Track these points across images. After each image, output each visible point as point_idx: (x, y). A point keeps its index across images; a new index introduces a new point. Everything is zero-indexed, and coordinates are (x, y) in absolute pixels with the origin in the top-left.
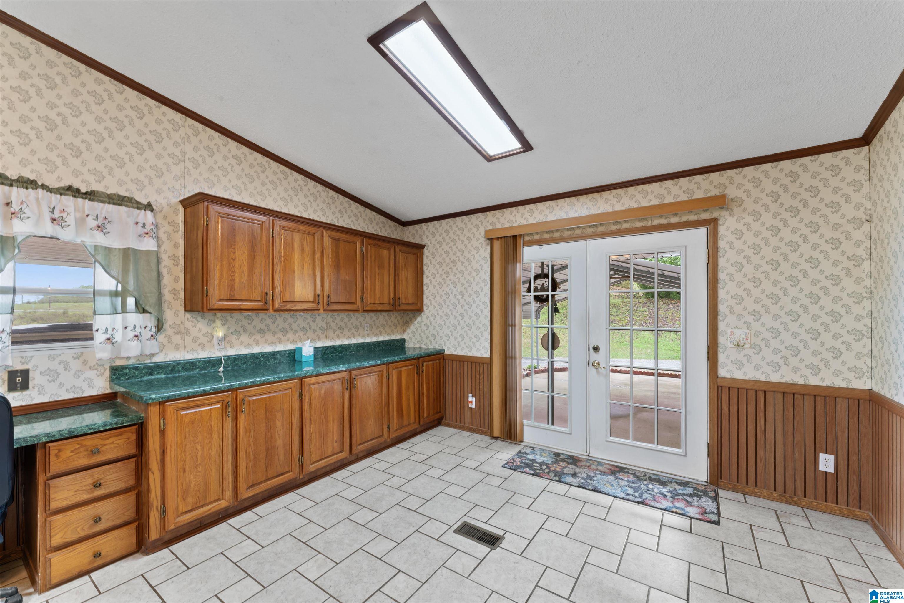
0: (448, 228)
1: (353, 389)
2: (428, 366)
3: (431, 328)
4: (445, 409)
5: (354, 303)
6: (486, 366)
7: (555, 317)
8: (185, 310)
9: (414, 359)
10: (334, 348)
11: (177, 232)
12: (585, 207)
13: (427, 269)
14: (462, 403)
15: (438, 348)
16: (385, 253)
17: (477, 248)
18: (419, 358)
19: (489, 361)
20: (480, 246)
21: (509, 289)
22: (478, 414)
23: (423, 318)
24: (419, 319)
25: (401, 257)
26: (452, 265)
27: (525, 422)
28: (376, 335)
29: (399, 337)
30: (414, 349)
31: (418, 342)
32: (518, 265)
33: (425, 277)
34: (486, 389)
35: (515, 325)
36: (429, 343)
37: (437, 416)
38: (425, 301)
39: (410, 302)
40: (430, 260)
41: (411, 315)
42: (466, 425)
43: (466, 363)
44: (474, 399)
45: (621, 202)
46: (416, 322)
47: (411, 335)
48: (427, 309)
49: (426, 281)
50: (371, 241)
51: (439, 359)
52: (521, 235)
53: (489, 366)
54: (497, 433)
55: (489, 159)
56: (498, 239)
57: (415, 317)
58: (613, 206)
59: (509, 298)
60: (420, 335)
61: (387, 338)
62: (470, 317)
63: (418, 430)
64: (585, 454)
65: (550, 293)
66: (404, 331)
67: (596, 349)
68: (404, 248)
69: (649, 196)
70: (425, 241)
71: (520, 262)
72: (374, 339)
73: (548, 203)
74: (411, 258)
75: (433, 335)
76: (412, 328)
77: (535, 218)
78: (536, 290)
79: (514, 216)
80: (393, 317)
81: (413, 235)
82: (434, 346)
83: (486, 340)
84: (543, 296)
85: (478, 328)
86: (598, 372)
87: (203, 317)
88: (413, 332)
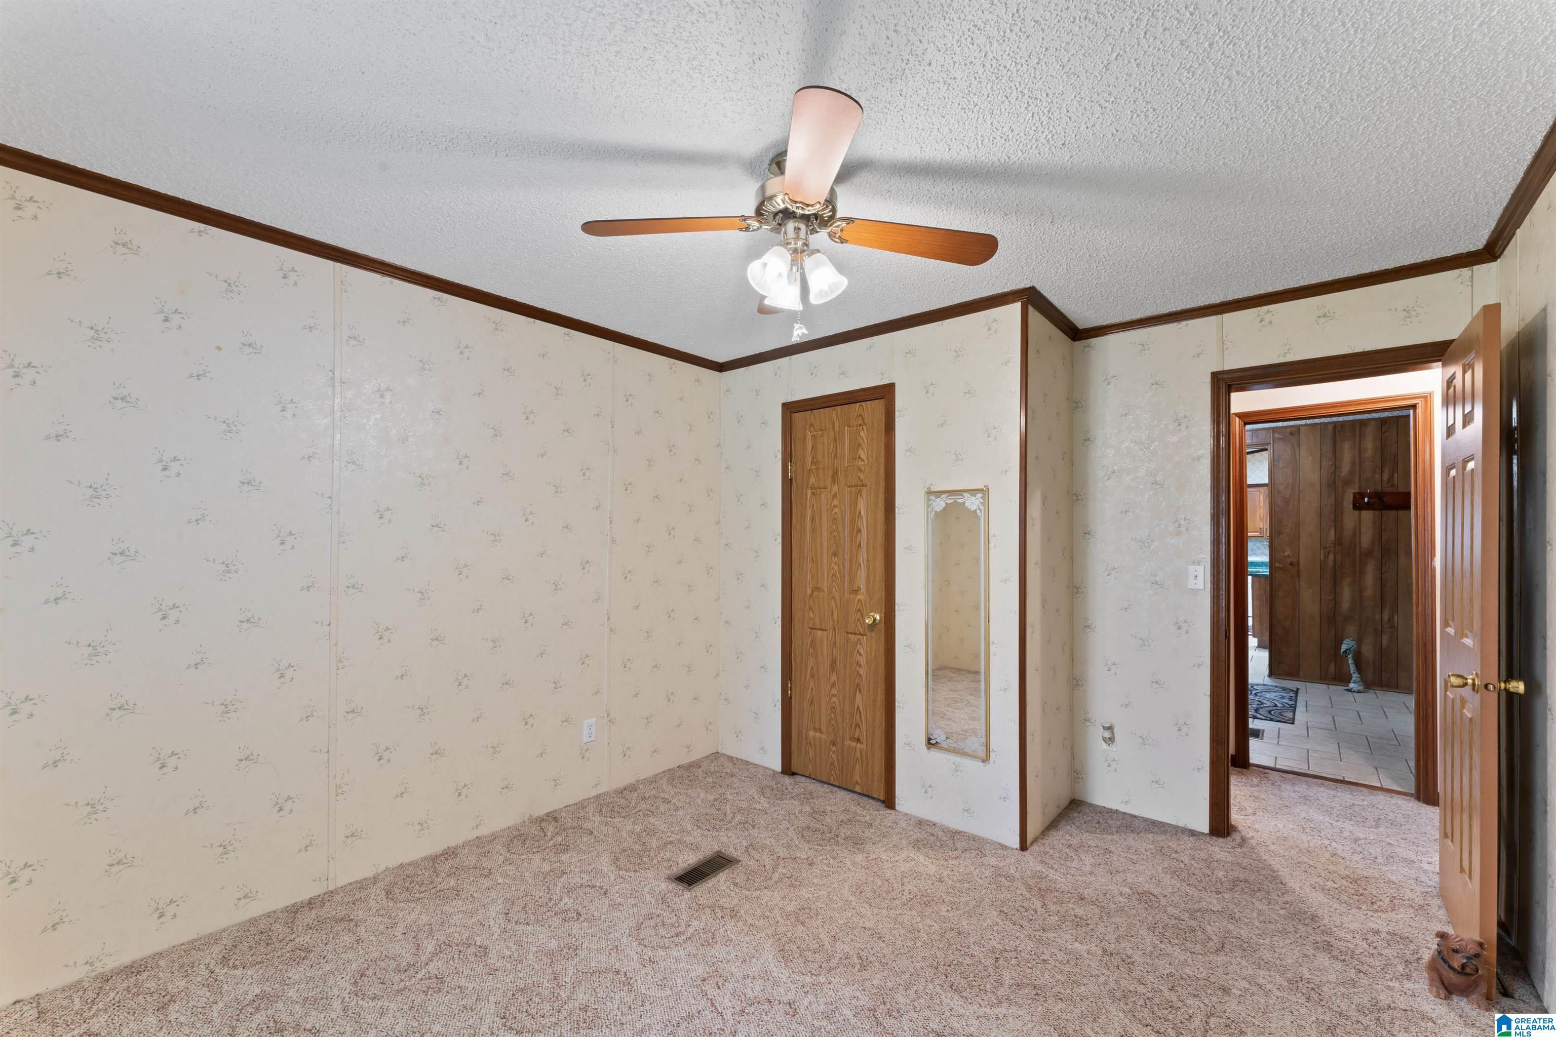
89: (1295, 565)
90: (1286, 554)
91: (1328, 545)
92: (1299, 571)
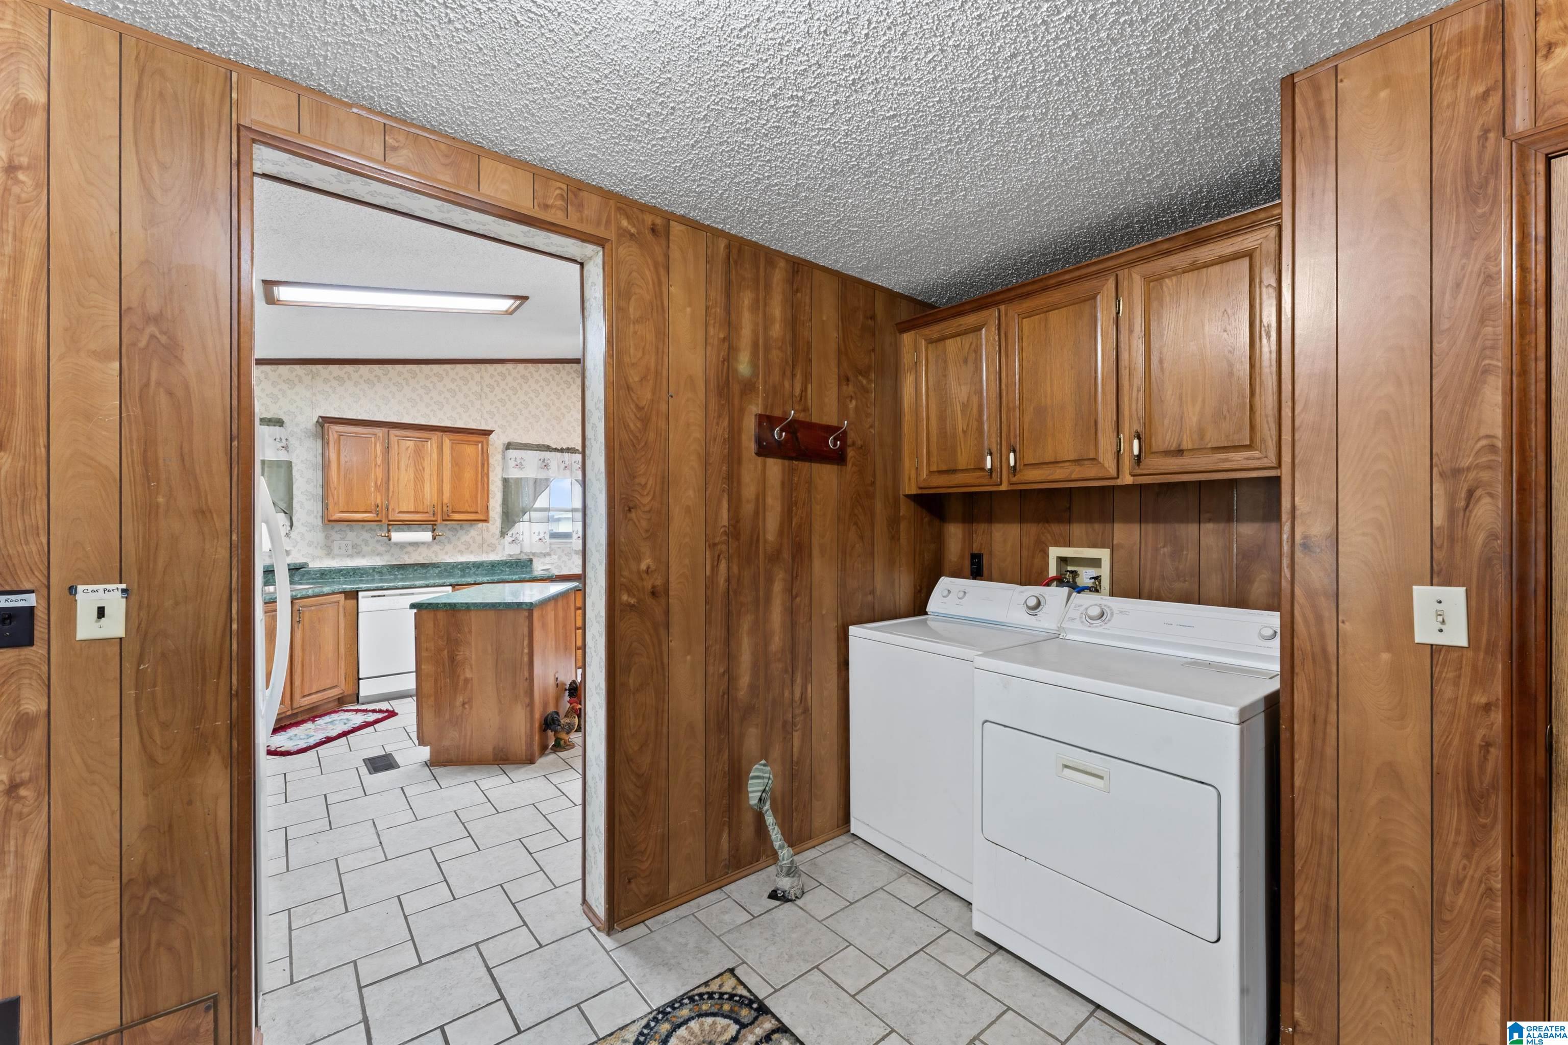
89: (659, 593)
90: (643, 566)
91: (717, 540)
92: (667, 612)
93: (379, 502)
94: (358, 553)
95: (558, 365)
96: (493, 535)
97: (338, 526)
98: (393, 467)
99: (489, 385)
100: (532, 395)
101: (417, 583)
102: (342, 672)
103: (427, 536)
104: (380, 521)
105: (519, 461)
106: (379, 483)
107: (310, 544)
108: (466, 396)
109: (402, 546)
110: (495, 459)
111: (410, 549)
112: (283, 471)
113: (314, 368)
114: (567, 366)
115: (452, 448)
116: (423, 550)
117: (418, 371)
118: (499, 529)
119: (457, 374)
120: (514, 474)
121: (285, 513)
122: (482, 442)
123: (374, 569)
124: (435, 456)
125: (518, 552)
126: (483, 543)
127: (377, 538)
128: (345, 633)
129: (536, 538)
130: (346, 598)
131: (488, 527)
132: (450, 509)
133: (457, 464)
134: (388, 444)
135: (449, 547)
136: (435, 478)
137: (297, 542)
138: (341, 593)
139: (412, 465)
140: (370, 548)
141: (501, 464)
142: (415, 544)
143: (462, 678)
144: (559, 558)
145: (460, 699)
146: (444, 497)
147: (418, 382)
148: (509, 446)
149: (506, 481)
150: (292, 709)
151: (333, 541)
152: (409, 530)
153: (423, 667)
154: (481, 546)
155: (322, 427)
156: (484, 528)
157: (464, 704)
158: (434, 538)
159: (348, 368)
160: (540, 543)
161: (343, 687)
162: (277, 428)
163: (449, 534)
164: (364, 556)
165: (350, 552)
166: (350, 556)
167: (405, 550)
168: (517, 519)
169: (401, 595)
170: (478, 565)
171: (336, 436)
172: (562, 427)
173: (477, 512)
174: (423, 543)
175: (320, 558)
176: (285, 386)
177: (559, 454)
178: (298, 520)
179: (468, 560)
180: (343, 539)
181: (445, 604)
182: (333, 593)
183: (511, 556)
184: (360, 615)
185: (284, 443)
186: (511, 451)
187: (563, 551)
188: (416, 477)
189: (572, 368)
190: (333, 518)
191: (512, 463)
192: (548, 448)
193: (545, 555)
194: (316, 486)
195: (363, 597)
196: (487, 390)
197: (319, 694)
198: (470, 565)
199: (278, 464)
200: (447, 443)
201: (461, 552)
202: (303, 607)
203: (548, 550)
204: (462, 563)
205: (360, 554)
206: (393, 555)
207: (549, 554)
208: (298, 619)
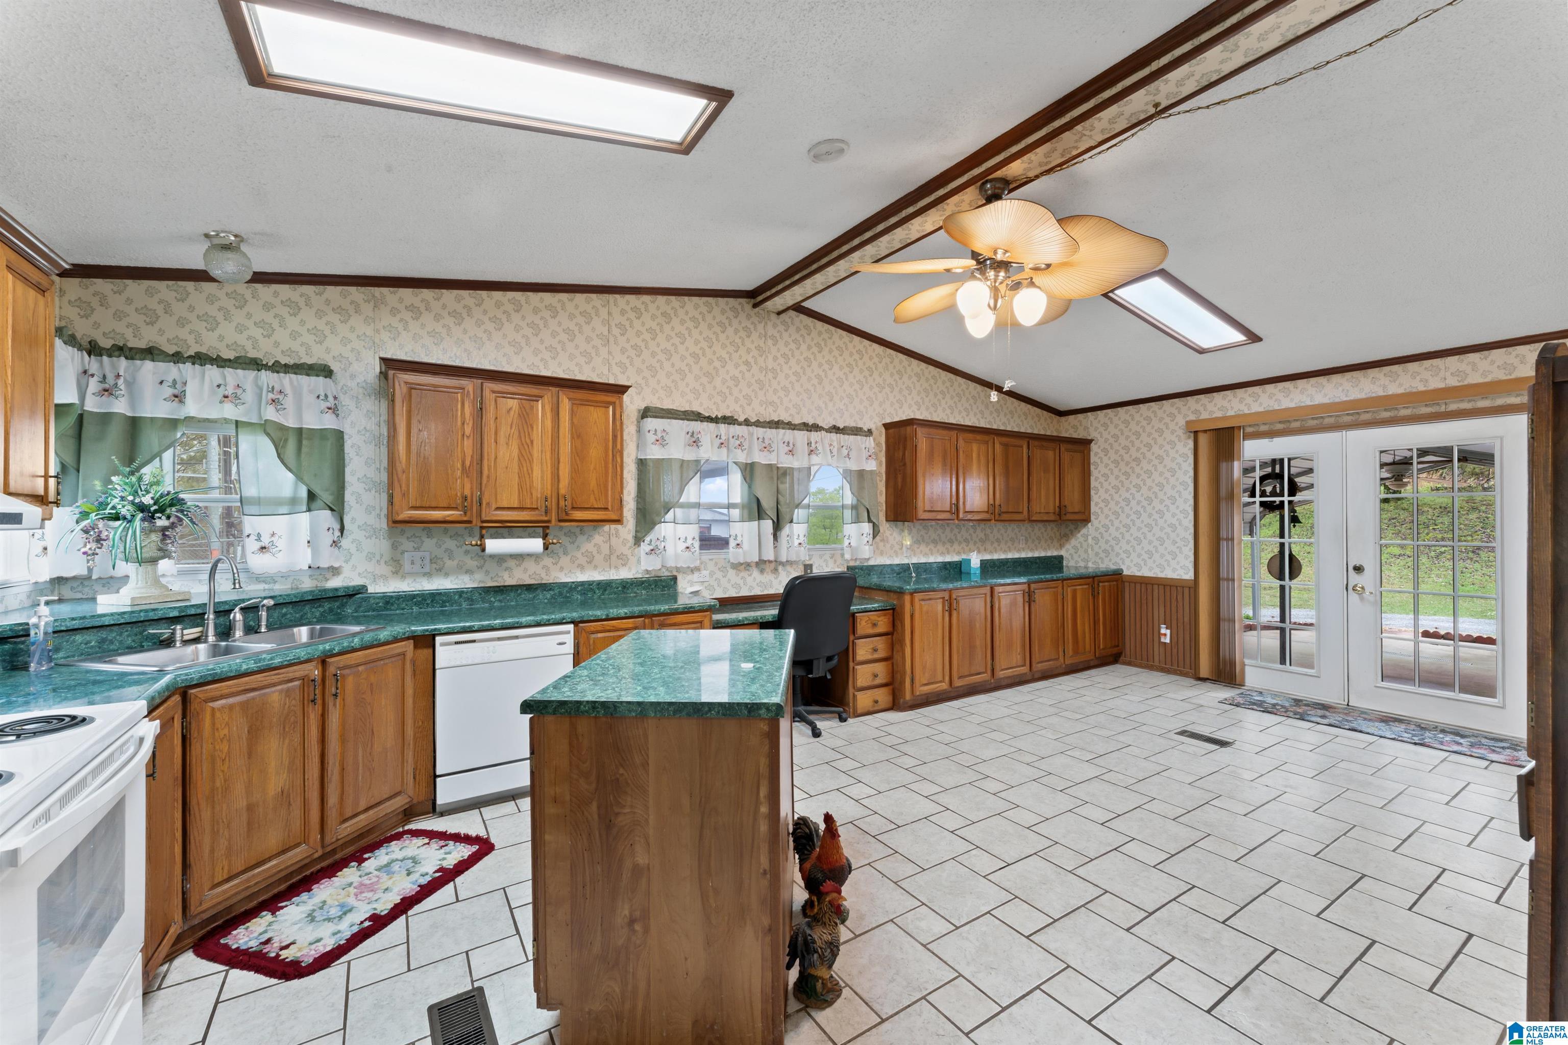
0: (1128, 417)
1: (1032, 603)
2: (1104, 586)
3: (1102, 543)
4: (1124, 643)
5: (1022, 513)
6: (1186, 591)
7: (1293, 530)
8: (887, 520)
9: (1088, 578)
10: (992, 561)
11: (881, 451)
12: (1340, 389)
13: (1096, 469)
14: (1150, 636)
15: (1113, 567)
16: (1050, 454)
17: (1171, 443)
18: (1093, 577)
19: (1192, 585)
20: (1176, 440)
21: (1223, 492)
22: (1175, 651)
23: (1090, 530)
24: (1084, 531)
25: (1066, 457)
26: (1134, 464)
27: (1247, 661)
28: (1032, 550)
29: (1055, 553)
30: (1076, 568)
31: (1083, 560)
32: (1236, 464)
33: (1092, 479)
34: (1187, 619)
35: (1232, 539)
36: (1100, 561)
37: (1115, 650)
38: (1093, 508)
39: (1076, 510)
40: (1101, 458)
41: (1072, 527)
42: (1157, 663)
43: (1156, 587)
44: (1168, 632)
45: (1397, 382)
46: (1079, 535)
47: (1072, 551)
48: (1096, 519)
49: (1093, 483)
50: (1036, 443)
51: (1117, 581)
52: (1239, 427)
53: (1192, 590)
54: (1204, 671)
55: (1201, 351)
56: (1205, 431)
57: (1077, 529)
58: (1385, 387)
59: (1223, 506)
60: (1086, 551)
61: (1043, 554)
62: (1162, 529)
63: (1092, 663)
64: (1342, 702)
65: (1286, 499)
66: (1061, 546)
67: (1358, 569)
68: (1070, 446)
69: (1442, 374)
70: (1093, 435)
71: (1239, 459)
72: (1030, 555)
73: (1281, 385)
74: (1078, 456)
75: (1105, 551)
76: (1073, 542)
77: (1261, 404)
78: (1263, 494)
79: (1230, 401)
80: (1049, 528)
81: (1075, 428)
82: (1107, 565)
83: (1186, 557)
84: (1275, 502)
85: (1174, 542)
86: (1362, 599)
87: (896, 526)
88: (1075, 547)
93: (467, 492)
94: (439, 570)
95: (710, 300)
96: (624, 543)
97: (410, 530)
98: (489, 439)
99: (619, 325)
100: (677, 341)
101: (524, 620)
102: (409, 768)
103: (535, 544)
104: (469, 522)
105: (659, 435)
106: (468, 463)
107: (370, 557)
108: (588, 340)
109: (501, 559)
110: (630, 430)
111: (512, 563)
112: (329, 444)
113: (377, 291)
114: (722, 301)
115: (572, 413)
116: (530, 565)
117: (523, 302)
118: (633, 533)
119: (577, 307)
120: (654, 453)
121: (332, 510)
122: (614, 404)
123: (460, 593)
124: (549, 423)
125: (659, 567)
126: (611, 554)
127: (465, 548)
128: (414, 703)
129: (682, 546)
130: (416, 647)
131: (617, 531)
132: (569, 503)
133: (579, 436)
134: (481, 403)
135: (565, 560)
136: (548, 454)
137: (351, 555)
138: (408, 638)
139: (516, 433)
140: (455, 562)
141: (635, 439)
142: (519, 557)
143: (628, 864)
144: (712, 574)
145: (624, 911)
146: (561, 486)
147: (523, 318)
148: (646, 413)
149: (642, 464)
150: (323, 847)
151: (403, 553)
152: (511, 536)
153: (548, 837)
154: (608, 558)
155: (386, 378)
156: (613, 531)
157: (632, 921)
158: (546, 547)
159: (427, 293)
160: (687, 553)
161: (411, 793)
162: (321, 379)
163: (565, 540)
164: (447, 575)
165: (427, 569)
166: (428, 575)
167: (505, 565)
168: (657, 519)
169: (499, 639)
170: (604, 586)
171: (405, 389)
172: (715, 388)
173: (606, 509)
174: (530, 555)
175: (385, 578)
176: (335, 318)
177: (712, 426)
178: (353, 520)
179: (591, 579)
180: (417, 549)
181: (594, 705)
182: (396, 640)
183: (647, 572)
184: (438, 672)
185: (331, 402)
186: (649, 419)
187: (716, 564)
188: (521, 454)
189: (727, 303)
190: (401, 517)
191: (651, 438)
192: (698, 417)
193: (693, 570)
194: (379, 470)
195: (442, 645)
196: (616, 331)
197: (371, 812)
198: (594, 587)
199: (322, 433)
200: (565, 405)
201: (582, 568)
202: (340, 669)
203: (697, 563)
204: (582, 584)
205: (440, 571)
206: (487, 572)
207: (698, 569)
208: (333, 690)
